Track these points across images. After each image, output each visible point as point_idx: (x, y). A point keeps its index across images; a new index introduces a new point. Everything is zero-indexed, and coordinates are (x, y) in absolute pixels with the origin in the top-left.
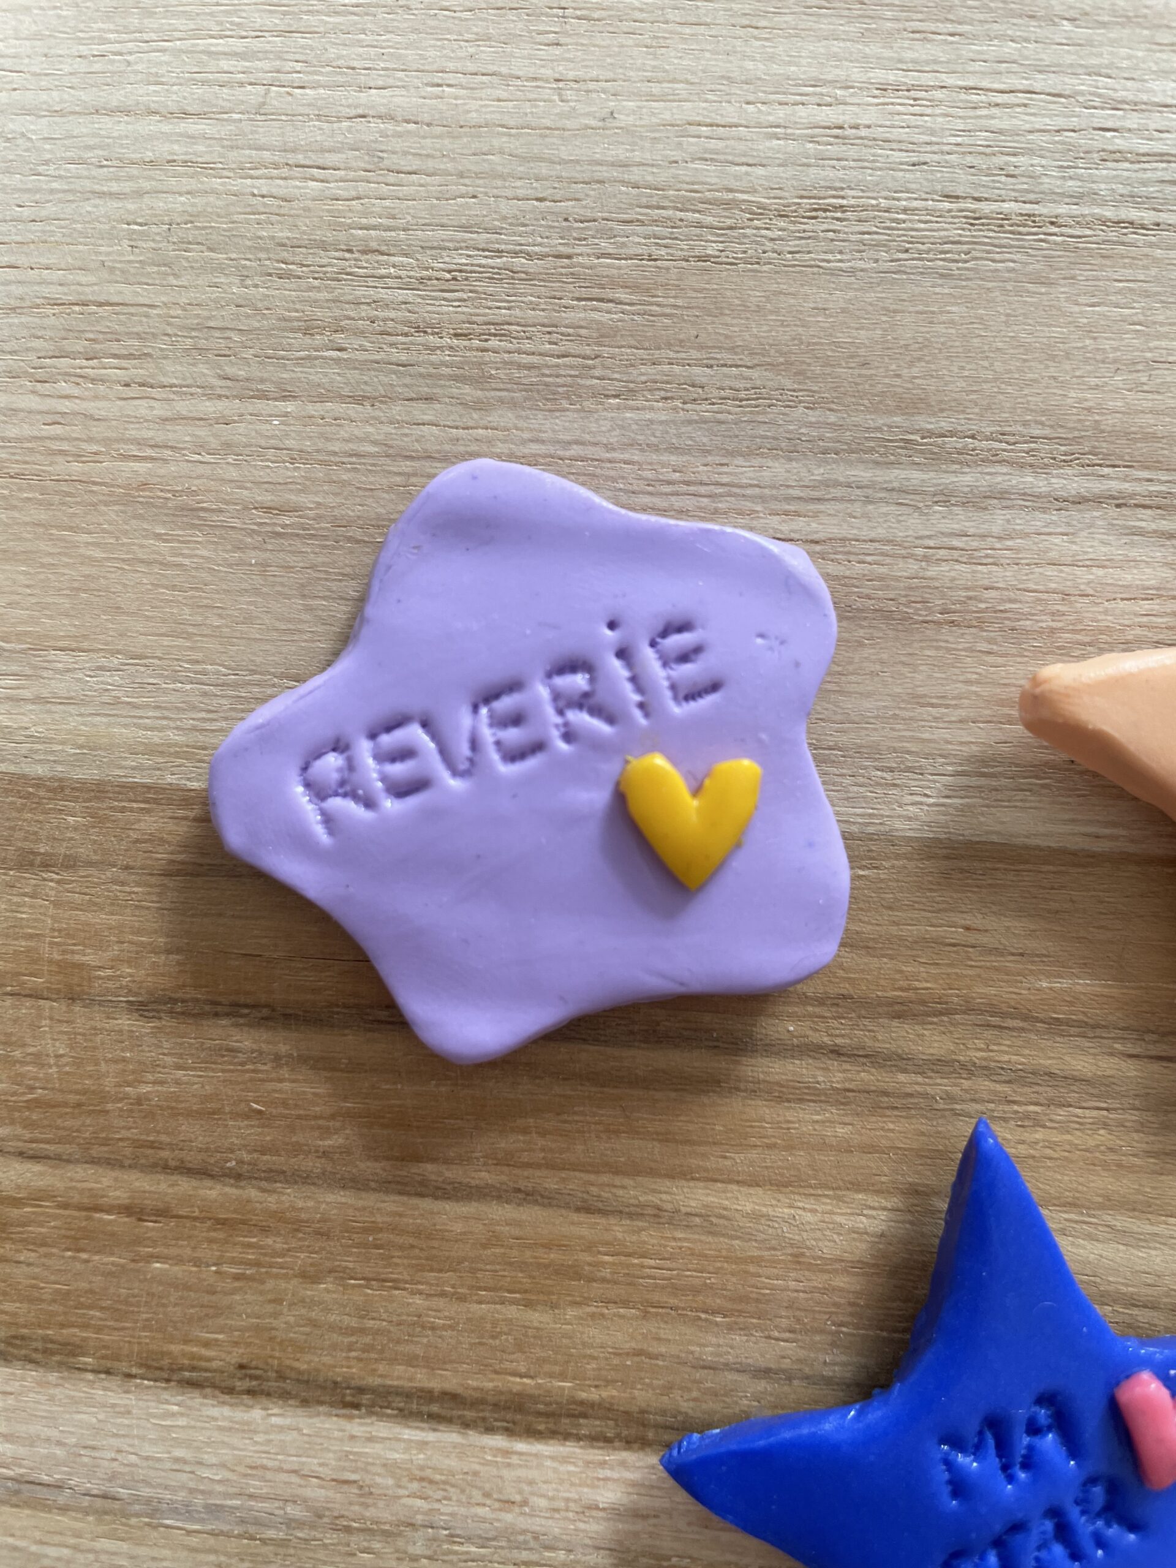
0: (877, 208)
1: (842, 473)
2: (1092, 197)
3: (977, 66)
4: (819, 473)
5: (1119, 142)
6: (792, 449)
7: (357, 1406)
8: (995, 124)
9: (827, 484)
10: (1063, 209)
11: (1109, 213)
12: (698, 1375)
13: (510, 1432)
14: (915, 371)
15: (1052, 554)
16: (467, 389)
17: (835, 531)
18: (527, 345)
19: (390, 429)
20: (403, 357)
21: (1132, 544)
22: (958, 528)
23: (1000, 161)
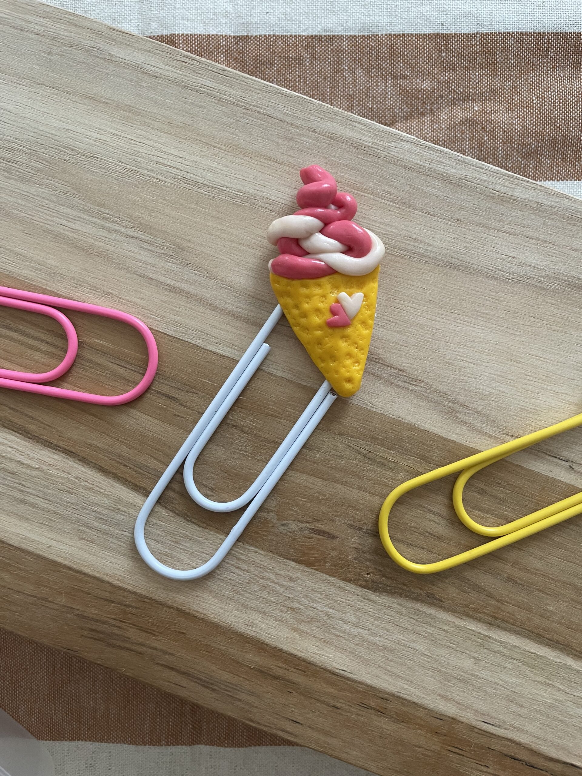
0: (104, 160)
1: (83, 216)
2: (152, 171)
3: (134, 135)
4: (77, 214)
5: (161, 160)
6: (73, 208)
8: (135, 149)
9: (79, 217)
10: (145, 172)
11: (155, 175)
14: (105, 198)
15: (124, 247)
16: (6, 174)
17: (77, 228)
18: (22, 168)
21: (141, 250)
22: (104, 235)
23: (134, 157)
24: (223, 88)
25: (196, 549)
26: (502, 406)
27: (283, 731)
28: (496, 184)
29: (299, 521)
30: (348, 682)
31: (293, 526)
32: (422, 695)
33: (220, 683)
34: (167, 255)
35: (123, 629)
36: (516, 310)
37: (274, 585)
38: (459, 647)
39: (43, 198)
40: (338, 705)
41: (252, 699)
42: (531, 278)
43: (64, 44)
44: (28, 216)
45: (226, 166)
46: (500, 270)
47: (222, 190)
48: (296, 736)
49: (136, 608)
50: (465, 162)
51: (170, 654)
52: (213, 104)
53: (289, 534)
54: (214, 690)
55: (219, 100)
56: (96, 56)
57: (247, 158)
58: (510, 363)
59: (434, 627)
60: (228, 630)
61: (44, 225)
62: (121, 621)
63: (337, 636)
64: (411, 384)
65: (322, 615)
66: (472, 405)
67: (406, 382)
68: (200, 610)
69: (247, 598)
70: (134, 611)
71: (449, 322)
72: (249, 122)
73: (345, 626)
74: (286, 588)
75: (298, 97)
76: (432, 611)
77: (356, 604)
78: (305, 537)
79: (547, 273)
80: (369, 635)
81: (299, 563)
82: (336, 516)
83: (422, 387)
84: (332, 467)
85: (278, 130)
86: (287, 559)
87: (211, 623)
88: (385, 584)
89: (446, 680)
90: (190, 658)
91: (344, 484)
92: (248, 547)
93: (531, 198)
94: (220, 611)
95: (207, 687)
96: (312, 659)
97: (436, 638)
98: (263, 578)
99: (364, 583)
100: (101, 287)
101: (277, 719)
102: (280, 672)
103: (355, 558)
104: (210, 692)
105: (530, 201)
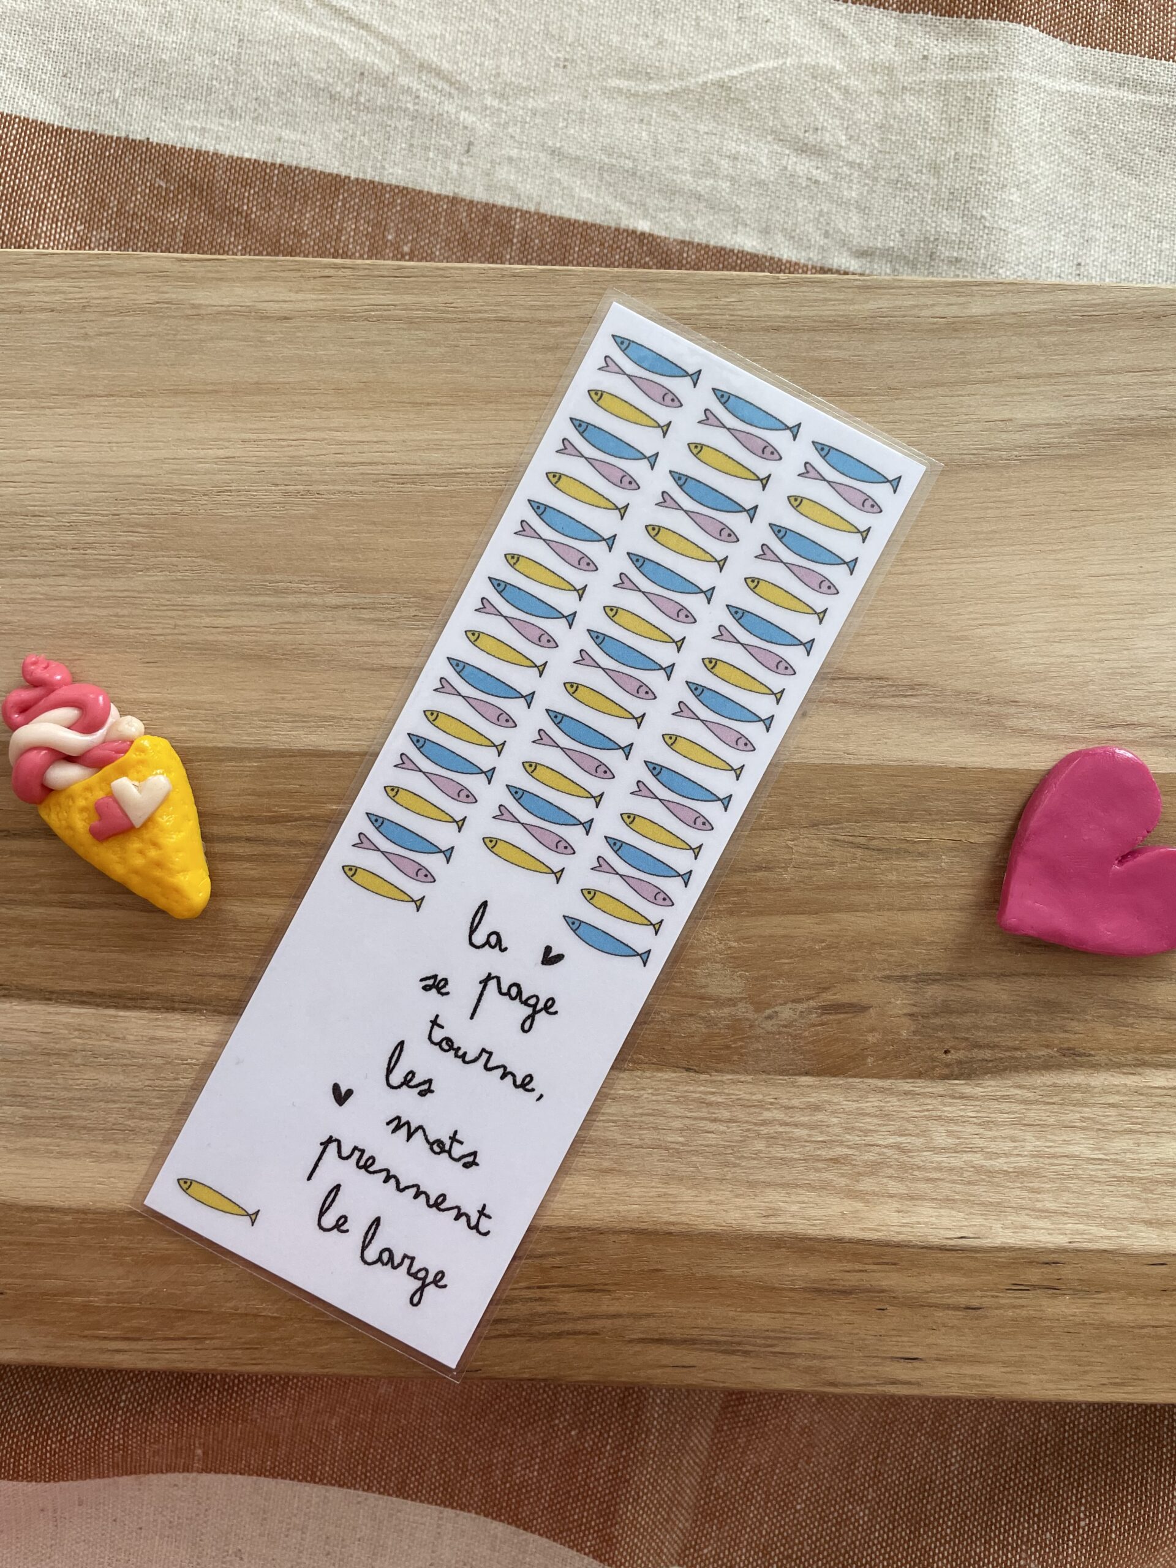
1: (237, 599)
2: (334, 482)
3: (281, 430)
4: (228, 599)
5: (345, 459)
6: (216, 590)
7: (50, 999)
8: (291, 454)
10: (322, 487)
11: (340, 488)
12: (196, 978)
13: (116, 1007)
14: (266, 555)
15: (327, 630)
18: (103, 552)
19: (47, 588)
20: (52, 559)
22: (287, 620)
23: (294, 469)
24: (408, 299)
25: (631, 1112)
26: (1077, 680)
27: (894, 1382)
28: (933, 305)
29: (793, 1001)
30: (978, 1255)
31: (786, 1013)
32: (1115, 1233)
33: (755, 1337)
34: (408, 618)
35: (549, 1300)
36: (1043, 508)
37: (787, 1129)
38: (1149, 1126)
39: (158, 592)
40: (975, 1303)
41: (820, 1346)
42: (1050, 445)
43: (106, 313)
44: (141, 632)
45: (459, 431)
46: (991, 450)
47: (466, 474)
48: (918, 1384)
49: (560, 1254)
50: (868, 287)
51: (648, 1315)
52: (401, 332)
53: (785, 1030)
54: (746, 1353)
55: (410, 321)
56: (169, 317)
57: (491, 406)
58: (1063, 602)
59: (1094, 1105)
60: (737, 1237)
61: (176, 637)
62: (539, 1287)
63: (929, 1180)
64: (906, 696)
65: (889, 1152)
66: (1023, 697)
67: (897, 696)
68: (673, 1219)
69: (750, 1168)
70: (557, 1260)
71: (934, 567)
72: (474, 342)
73: (937, 1158)
74: (812, 1127)
75: (543, 271)
76: (1079, 1078)
77: (944, 1111)
78: (814, 1025)
79: (1074, 428)
80: (986, 1159)
81: (818, 1075)
82: (856, 970)
83: (927, 695)
84: (819, 888)
85: (527, 339)
86: (795, 1075)
87: (701, 1234)
88: (984, 1060)
89: (1146, 1190)
90: (685, 1311)
91: (851, 908)
92: (719, 1078)
93: (1001, 311)
94: (709, 1207)
95: (733, 1352)
96: (900, 1238)
97: (1103, 1124)
98: (764, 1123)
99: (946, 1071)
100: (312, 711)
101: (875, 1365)
102: (852, 1280)
103: (915, 1033)
104: (741, 1359)
105: (1002, 315)
